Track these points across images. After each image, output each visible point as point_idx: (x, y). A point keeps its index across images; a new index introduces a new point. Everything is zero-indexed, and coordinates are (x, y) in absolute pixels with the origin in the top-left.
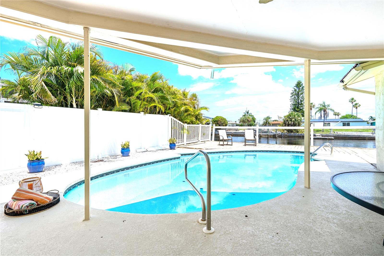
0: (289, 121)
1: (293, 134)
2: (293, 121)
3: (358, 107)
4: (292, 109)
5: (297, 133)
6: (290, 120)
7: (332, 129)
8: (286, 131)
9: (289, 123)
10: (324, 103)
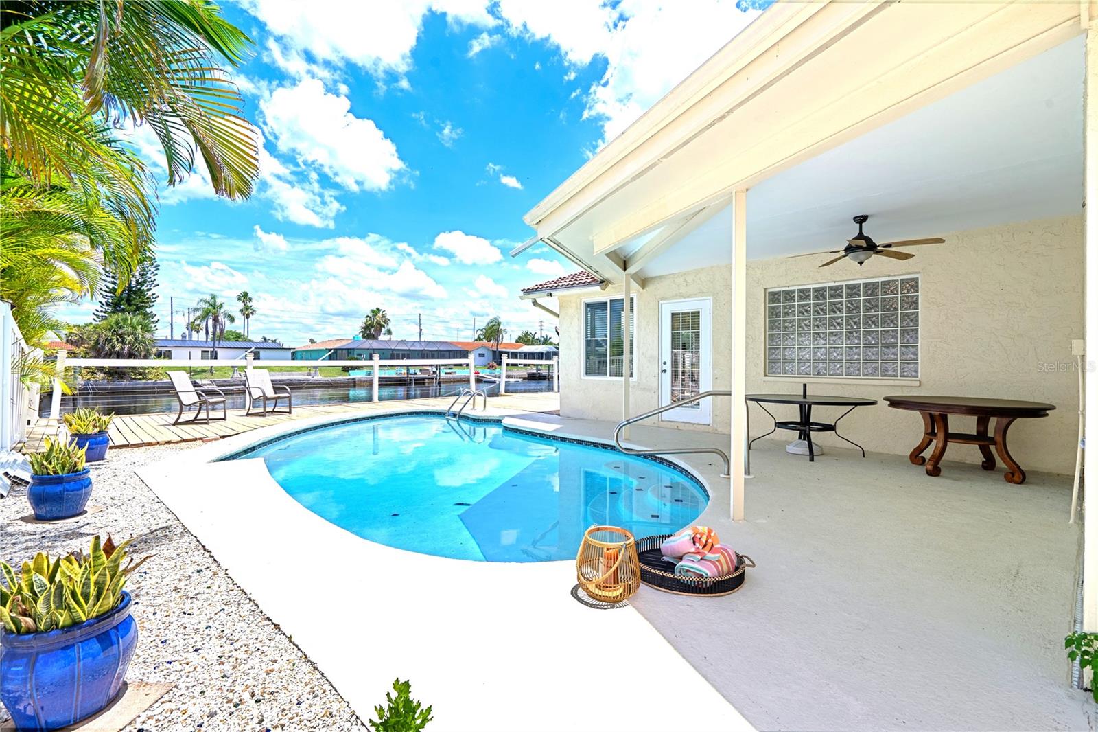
0: (116, 343)
1: (128, 383)
2: (127, 342)
3: (251, 315)
4: (108, 304)
5: (140, 379)
6: (118, 339)
7: (236, 367)
8: (102, 375)
9: (113, 347)
10: (214, 297)
